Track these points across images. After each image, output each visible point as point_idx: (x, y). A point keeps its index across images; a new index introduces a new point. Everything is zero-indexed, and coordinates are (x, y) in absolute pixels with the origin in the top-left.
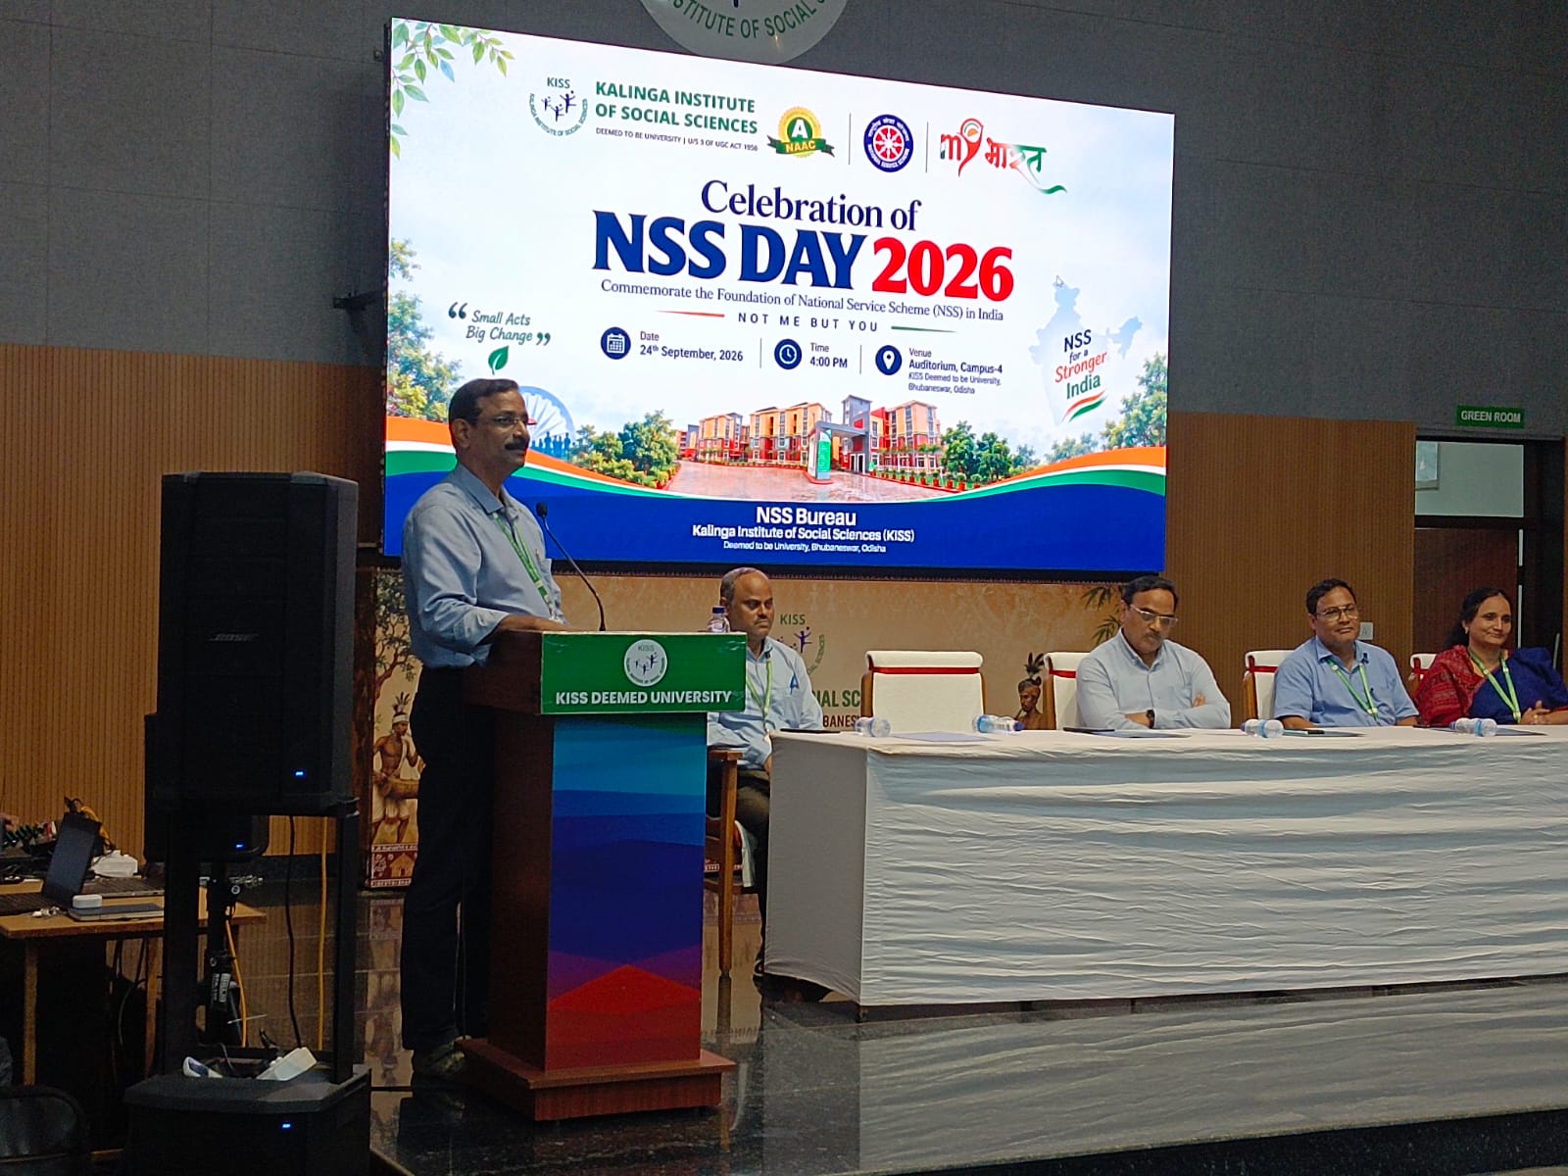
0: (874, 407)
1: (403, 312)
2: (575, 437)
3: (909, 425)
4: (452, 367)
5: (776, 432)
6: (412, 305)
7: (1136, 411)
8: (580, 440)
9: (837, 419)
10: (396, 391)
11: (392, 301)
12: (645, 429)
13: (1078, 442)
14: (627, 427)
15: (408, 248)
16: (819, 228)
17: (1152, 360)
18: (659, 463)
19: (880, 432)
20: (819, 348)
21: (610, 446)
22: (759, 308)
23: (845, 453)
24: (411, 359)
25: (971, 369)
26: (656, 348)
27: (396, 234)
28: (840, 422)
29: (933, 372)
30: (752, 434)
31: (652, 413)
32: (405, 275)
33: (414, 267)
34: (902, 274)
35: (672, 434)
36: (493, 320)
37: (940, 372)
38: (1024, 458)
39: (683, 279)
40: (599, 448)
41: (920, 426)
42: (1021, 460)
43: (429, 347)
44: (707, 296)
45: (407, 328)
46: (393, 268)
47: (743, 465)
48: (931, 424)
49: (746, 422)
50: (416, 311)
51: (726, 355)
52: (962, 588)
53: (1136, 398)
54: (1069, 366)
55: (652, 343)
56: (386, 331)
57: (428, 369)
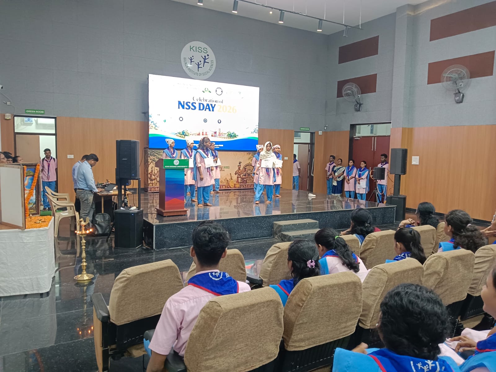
3: (222, 130)
4: (158, 122)
8: (176, 132)
10: (150, 125)
11: (150, 113)
14: (183, 131)
16: (210, 103)
18: (187, 135)
20: (210, 120)
21: (180, 133)
24: (152, 121)
31: (186, 129)
35: (189, 131)
39: (190, 110)
42: (238, 135)
43: (155, 119)
44: (194, 112)
45: (152, 117)
46: (149, 109)
48: (225, 130)
52: (230, 153)
53: (254, 127)
56: (149, 117)
57: (155, 122)
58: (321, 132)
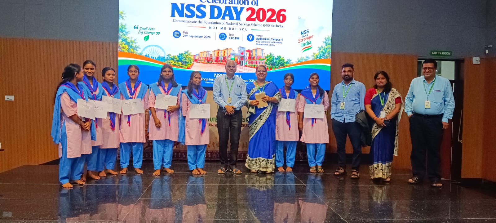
0: (246, 49)
1: (123, 27)
2: (166, 57)
3: (256, 54)
4: (135, 40)
5: (220, 55)
6: (125, 26)
7: (322, 50)
8: (167, 57)
9: (236, 52)
10: (121, 46)
11: (120, 25)
12: (184, 55)
13: (305, 58)
14: (180, 54)
15: (123, 13)
16: (231, 5)
17: (327, 37)
18: (188, 63)
19: (248, 55)
20: (231, 35)
21: (175, 59)
22: (215, 25)
23: (238, 60)
24: (124, 38)
25: (273, 40)
26: (187, 35)
27: (121, 10)
28: (237, 53)
29: (263, 41)
30: (213, 55)
31: (186, 51)
32: (123, 19)
33: (125, 17)
34: (254, 16)
35: (191, 56)
36: (145, 29)
37: (265, 41)
38: (289, 62)
39: (195, 19)
40: (172, 59)
41: (259, 54)
42: (288, 62)
43: (129, 36)
44: (201, 22)
45: (123, 31)
46: (120, 17)
47: (211, 64)
48: (262, 53)
49: (211, 53)
50: (126, 27)
51: (206, 37)
53: (322, 47)
54: (302, 39)
55: (186, 34)
56: (118, 32)
57: (129, 41)
58: (478, 59)
